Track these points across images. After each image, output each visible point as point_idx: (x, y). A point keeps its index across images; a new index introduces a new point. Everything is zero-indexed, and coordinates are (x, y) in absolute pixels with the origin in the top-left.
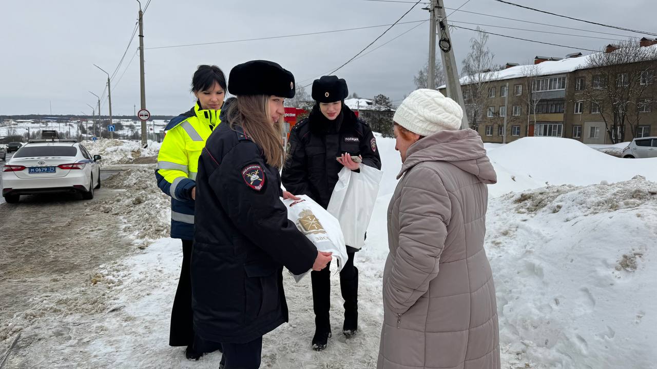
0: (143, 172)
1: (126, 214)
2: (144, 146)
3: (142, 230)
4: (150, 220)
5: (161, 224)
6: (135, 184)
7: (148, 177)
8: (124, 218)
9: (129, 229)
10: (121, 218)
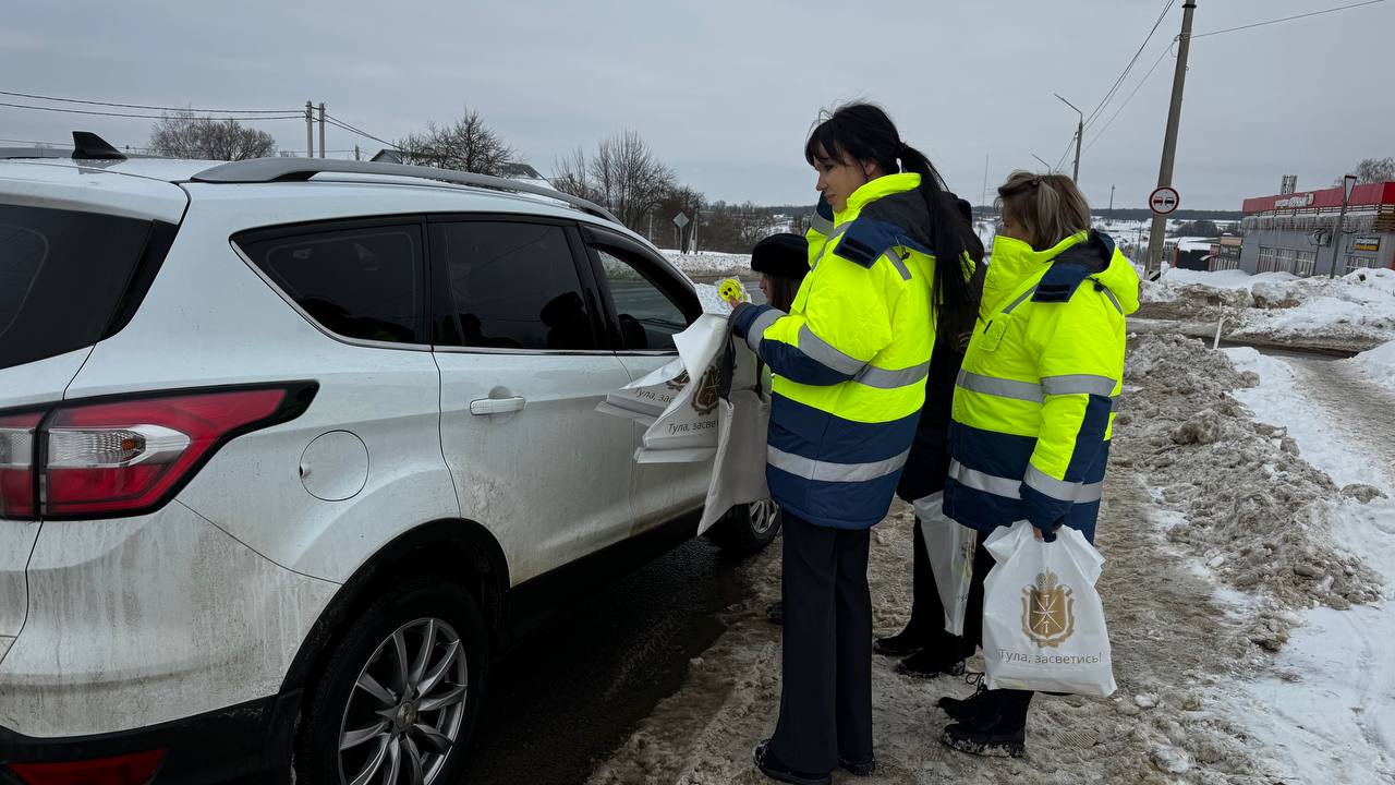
0: (1174, 344)
1: (1152, 468)
2: (1153, 275)
3: (1236, 554)
4: (1261, 524)
5: (1310, 550)
6: (1148, 373)
7: (1186, 360)
8: (1151, 482)
9: (1186, 535)
10: (1141, 479)
